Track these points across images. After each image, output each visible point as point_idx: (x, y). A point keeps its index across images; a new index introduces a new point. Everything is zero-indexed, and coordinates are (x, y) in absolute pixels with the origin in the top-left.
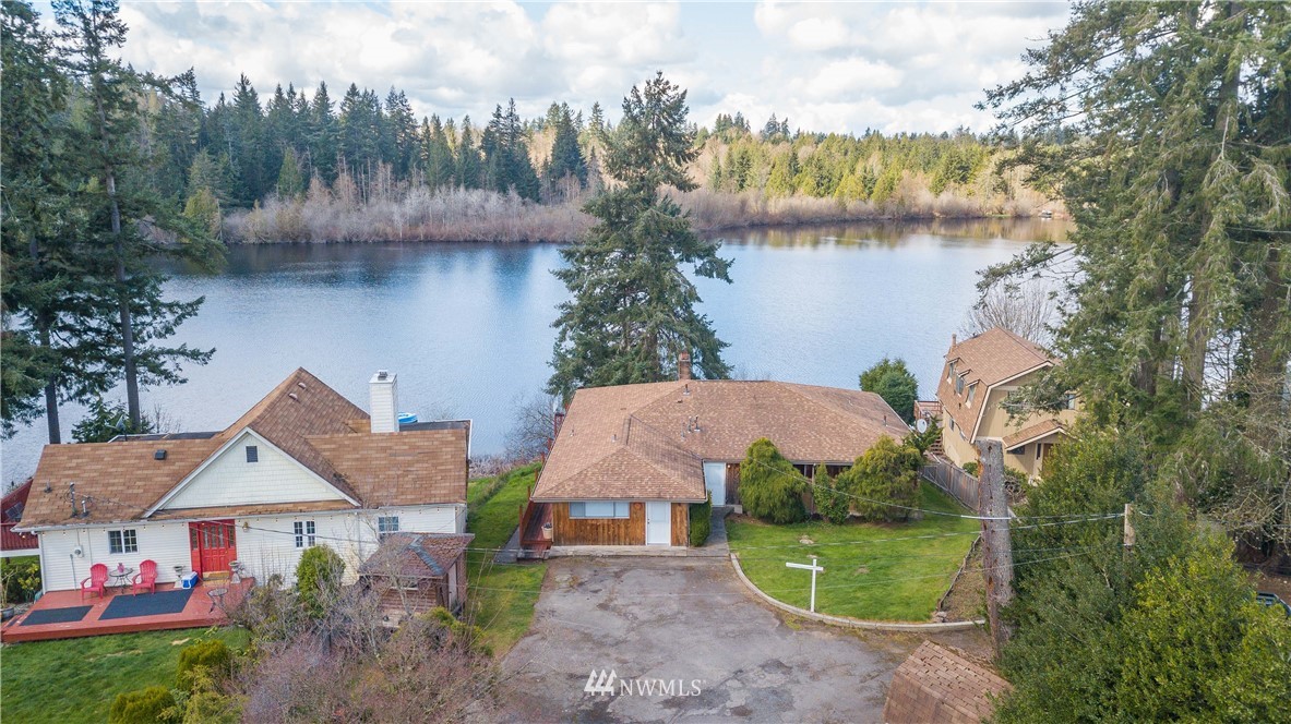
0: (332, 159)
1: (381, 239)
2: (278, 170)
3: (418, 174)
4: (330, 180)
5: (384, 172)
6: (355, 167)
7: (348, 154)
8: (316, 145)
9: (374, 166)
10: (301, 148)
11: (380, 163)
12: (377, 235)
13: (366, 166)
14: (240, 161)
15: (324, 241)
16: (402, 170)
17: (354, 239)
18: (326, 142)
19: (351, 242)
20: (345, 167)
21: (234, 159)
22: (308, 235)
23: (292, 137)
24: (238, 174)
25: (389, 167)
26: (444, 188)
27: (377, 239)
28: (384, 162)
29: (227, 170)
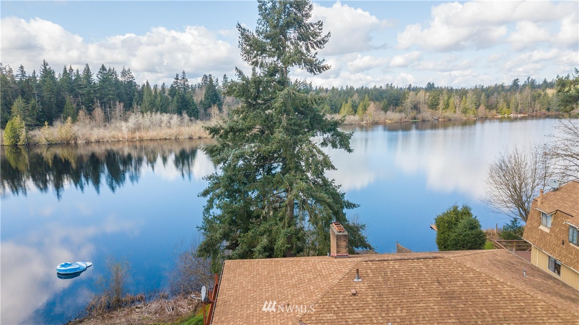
0: (92, 101)
1: (115, 140)
2: (63, 107)
3: (137, 108)
4: (90, 111)
5: (120, 107)
6: (103, 105)
7: (100, 99)
8: (84, 94)
9: (115, 105)
10: (76, 96)
11: (117, 103)
12: (113, 138)
13: (110, 105)
14: (42, 102)
15: (84, 142)
16: (128, 107)
17: (101, 140)
18: (89, 93)
19: (99, 141)
20: (99, 105)
21: (38, 102)
22: (76, 139)
23: (71, 91)
24: (40, 110)
25: (122, 104)
26: (149, 113)
27: (113, 139)
28: (119, 102)
29: (34, 108)
